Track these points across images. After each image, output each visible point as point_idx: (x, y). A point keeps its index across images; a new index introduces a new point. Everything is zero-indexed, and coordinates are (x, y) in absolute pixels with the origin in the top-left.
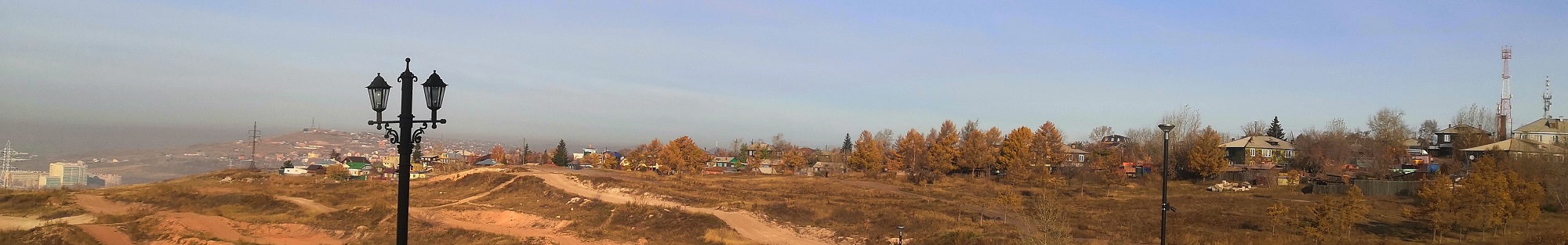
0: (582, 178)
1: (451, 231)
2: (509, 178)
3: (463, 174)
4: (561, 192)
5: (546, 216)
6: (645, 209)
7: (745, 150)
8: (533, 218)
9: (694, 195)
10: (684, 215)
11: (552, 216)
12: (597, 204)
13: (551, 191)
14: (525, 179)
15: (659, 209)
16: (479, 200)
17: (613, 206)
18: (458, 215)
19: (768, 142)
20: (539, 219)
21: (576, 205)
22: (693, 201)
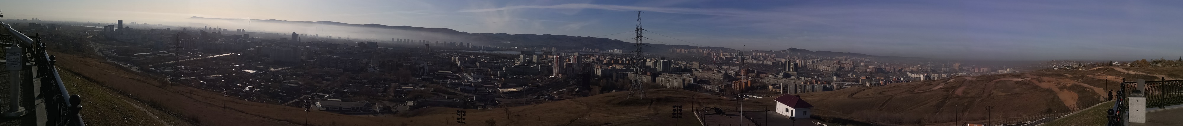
0: (1123, 69)
1: (1099, 80)
2: (1108, 69)
3: (1097, 68)
4: (1119, 71)
5: (1117, 77)
6: (1140, 75)
7: (1154, 61)
8: (1115, 77)
9: (1149, 72)
10: (1149, 76)
11: (1119, 77)
12: (1128, 74)
13: (1117, 71)
14: (1111, 69)
15: (1143, 75)
16: (1102, 74)
17: (1132, 74)
18: (1098, 76)
19: (1159, 59)
20: (1116, 77)
21: (1123, 74)
22: (1150, 73)
